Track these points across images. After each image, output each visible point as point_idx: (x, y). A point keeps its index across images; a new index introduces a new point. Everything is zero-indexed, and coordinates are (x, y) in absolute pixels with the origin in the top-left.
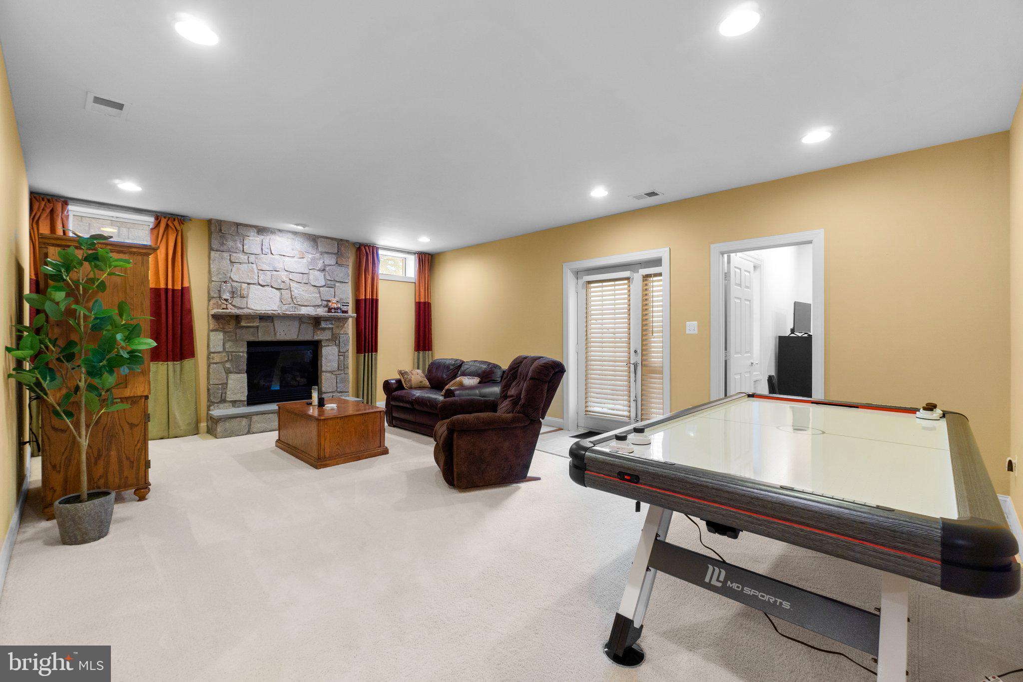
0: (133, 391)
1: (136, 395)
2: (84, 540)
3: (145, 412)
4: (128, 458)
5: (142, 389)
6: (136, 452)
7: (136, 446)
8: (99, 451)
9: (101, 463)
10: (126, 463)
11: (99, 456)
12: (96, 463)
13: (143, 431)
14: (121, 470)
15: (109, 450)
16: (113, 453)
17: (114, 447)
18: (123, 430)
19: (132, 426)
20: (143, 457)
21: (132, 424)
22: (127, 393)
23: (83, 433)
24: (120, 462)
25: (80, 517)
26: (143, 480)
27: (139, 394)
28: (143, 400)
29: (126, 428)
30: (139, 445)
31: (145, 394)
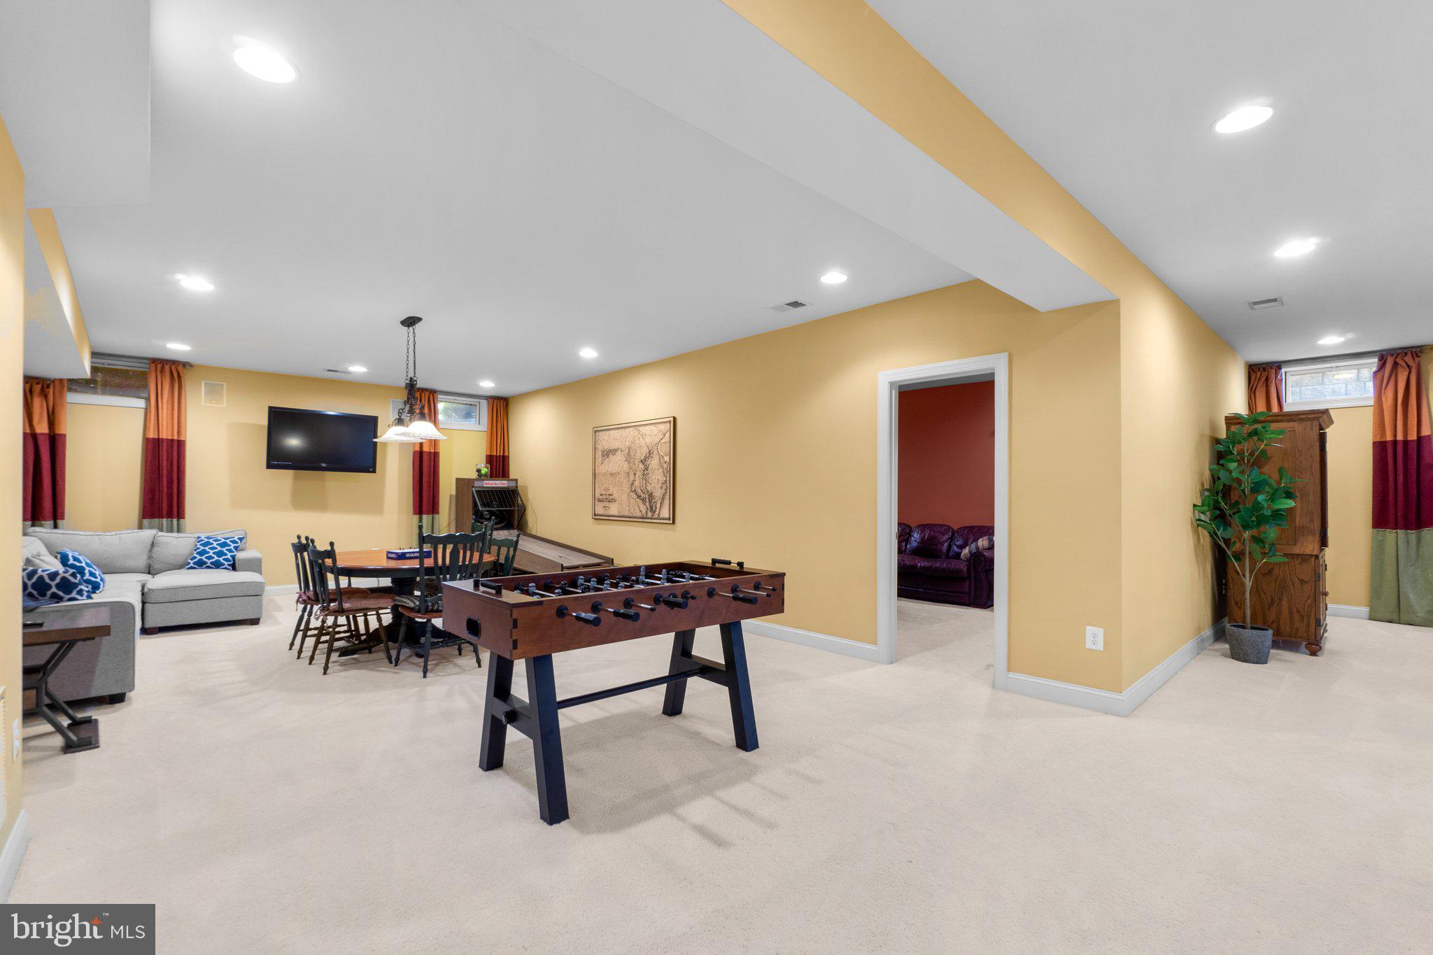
0: (1302, 548)
1: (1305, 553)
2: (1245, 659)
3: (1315, 571)
4: (1298, 612)
5: (1311, 548)
6: (1306, 607)
7: (1306, 601)
8: (1272, 598)
9: (1274, 609)
10: (1296, 616)
11: (1272, 603)
12: (1269, 609)
13: (1314, 589)
14: (1291, 619)
15: (1281, 599)
16: (1284, 603)
17: (1285, 599)
18: (1294, 586)
19: (1302, 582)
20: (1313, 613)
21: (1301, 580)
22: (1297, 550)
23: (1248, 575)
24: (1291, 613)
25: (1242, 640)
26: (1313, 636)
27: (1308, 552)
28: (1313, 560)
29: (1297, 582)
30: (1309, 601)
31: (1315, 553)
